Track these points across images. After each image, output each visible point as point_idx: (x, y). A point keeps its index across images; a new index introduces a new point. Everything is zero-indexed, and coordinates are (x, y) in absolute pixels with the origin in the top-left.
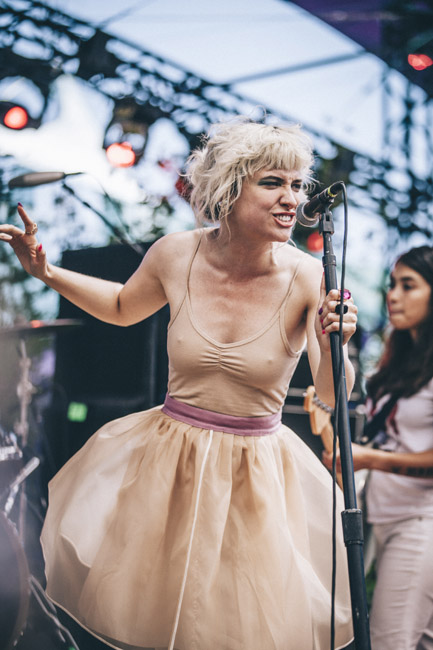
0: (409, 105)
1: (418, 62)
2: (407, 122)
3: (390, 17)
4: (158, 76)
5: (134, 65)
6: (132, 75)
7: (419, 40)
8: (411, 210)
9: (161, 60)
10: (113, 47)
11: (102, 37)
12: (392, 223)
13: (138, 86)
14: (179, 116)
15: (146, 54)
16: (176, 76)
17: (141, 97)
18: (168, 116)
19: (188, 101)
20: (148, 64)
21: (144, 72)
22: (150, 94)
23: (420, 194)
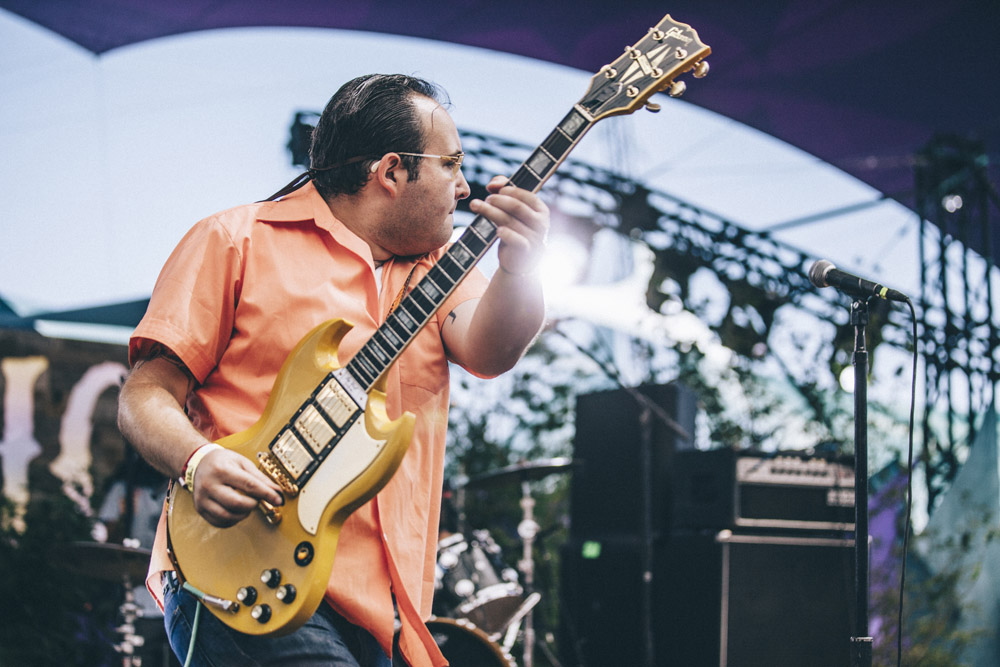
0: (943, 247)
1: (953, 203)
2: (943, 261)
3: (923, 162)
4: (697, 227)
5: (674, 218)
6: (671, 227)
7: (945, 184)
8: (950, 346)
9: (697, 211)
10: (656, 201)
11: (642, 192)
12: (930, 359)
13: (677, 237)
14: (720, 265)
15: (683, 205)
16: (714, 226)
17: (682, 247)
18: (710, 266)
19: (727, 249)
20: (688, 215)
21: (683, 223)
22: (689, 243)
23: (957, 331)
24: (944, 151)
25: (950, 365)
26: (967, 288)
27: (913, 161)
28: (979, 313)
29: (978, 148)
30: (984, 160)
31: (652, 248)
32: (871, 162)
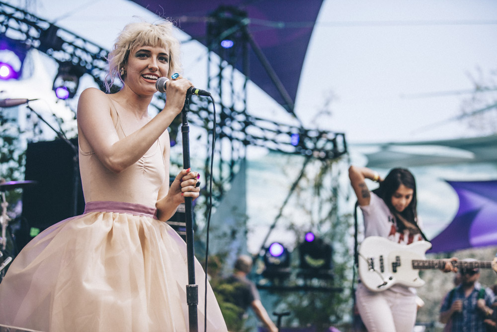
0: (221, 68)
1: (227, 44)
2: (220, 76)
3: (212, 20)
4: (84, 50)
5: (71, 44)
6: (70, 49)
7: (226, 33)
8: (222, 125)
9: (85, 41)
10: (60, 34)
11: (54, 28)
12: (211, 131)
13: (73, 55)
14: (96, 72)
15: (78, 37)
16: (94, 50)
17: (75, 61)
18: (90, 72)
19: (101, 64)
20: (79, 43)
21: (76, 47)
22: (80, 59)
23: (227, 116)
24: (225, 15)
25: (222, 135)
26: (233, 92)
27: (206, 20)
28: (239, 107)
29: (244, 15)
30: (246, 21)
31: (57, 61)
32: (184, 19)
